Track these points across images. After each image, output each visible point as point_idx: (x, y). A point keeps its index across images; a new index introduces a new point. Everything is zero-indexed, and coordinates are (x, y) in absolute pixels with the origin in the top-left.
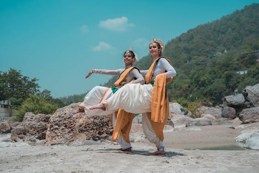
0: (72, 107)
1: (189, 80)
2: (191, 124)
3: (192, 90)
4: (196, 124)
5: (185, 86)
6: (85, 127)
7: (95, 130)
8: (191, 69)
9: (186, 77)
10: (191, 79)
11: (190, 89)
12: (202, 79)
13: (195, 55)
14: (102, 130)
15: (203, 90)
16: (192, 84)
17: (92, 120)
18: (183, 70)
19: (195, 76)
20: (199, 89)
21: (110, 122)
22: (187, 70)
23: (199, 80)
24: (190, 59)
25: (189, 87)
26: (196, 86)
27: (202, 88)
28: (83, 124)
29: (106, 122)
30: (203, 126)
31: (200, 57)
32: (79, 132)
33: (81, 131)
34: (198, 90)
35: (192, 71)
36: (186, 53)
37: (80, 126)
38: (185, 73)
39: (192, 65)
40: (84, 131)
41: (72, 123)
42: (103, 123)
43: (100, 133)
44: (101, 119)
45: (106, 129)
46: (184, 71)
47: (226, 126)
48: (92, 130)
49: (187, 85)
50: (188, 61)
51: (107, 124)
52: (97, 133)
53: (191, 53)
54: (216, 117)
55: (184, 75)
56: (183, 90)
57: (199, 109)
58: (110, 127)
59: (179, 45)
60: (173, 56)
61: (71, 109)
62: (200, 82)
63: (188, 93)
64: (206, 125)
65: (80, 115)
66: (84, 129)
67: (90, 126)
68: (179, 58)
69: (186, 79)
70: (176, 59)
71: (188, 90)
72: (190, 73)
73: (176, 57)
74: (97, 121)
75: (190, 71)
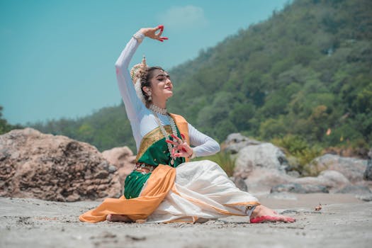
0: (12, 138)
1: (331, 97)
2: (280, 189)
3: (336, 118)
4: (292, 190)
5: (319, 109)
6: (34, 179)
7: (56, 187)
8: (336, 71)
9: (324, 88)
10: (336, 92)
11: (331, 117)
12: (360, 95)
13: (348, 37)
14: (71, 186)
15: (363, 120)
16: (335, 104)
17: (50, 164)
18: (318, 71)
19: (346, 87)
20: (353, 117)
21: (89, 171)
22: (327, 71)
23: (355, 97)
24: (336, 46)
25: (329, 111)
26: (346, 111)
27: (361, 116)
28: (30, 172)
29: (79, 171)
30: (307, 192)
31: (361, 43)
32: (21, 189)
33: (25, 187)
34: (350, 120)
35: (340, 76)
36: (328, 31)
37: (24, 176)
38: (321, 79)
39: (339, 61)
40: (32, 187)
41: (8, 171)
42: (74, 173)
43: (65, 193)
44: (69, 165)
45: (78, 185)
46: (319, 74)
47: (357, 196)
48: (48, 185)
49: (324, 108)
50: (330, 51)
51: (83, 176)
52: (58, 192)
53: (341, 31)
54: (350, 178)
55: (320, 84)
56: (315, 119)
57: (317, 159)
58: (88, 182)
59: (313, 12)
60: (296, 39)
61: (10, 141)
62: (355, 102)
63: (326, 126)
64: (313, 192)
65: (27, 154)
66: (31, 183)
67: (45, 176)
68: (310, 44)
69: (323, 92)
70: (302, 44)
71: (326, 118)
72: (332, 79)
73: (303, 41)
74: (60, 168)
75: (333, 75)
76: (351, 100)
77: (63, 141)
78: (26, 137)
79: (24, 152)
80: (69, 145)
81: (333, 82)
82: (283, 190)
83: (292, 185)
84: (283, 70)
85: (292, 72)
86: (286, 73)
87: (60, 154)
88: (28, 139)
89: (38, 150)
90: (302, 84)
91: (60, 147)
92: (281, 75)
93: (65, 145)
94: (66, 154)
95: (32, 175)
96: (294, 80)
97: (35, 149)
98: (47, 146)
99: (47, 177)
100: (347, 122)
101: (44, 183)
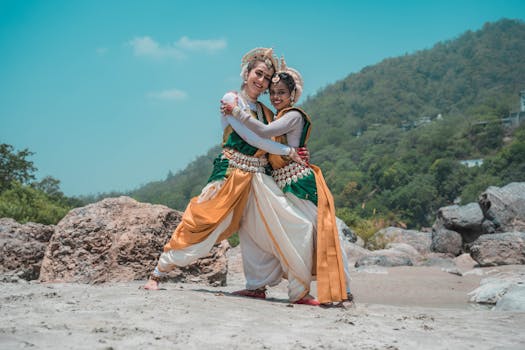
1: (360, 174)
3: (365, 194)
5: (350, 186)
8: (365, 151)
9: (354, 166)
10: (364, 171)
11: (360, 192)
12: (386, 173)
13: (374, 122)
15: (389, 196)
16: (365, 181)
18: (348, 150)
19: (373, 166)
20: (380, 193)
22: (356, 151)
23: (381, 175)
24: (364, 129)
25: (359, 188)
26: (374, 187)
27: (386, 192)
31: (385, 126)
34: (377, 196)
35: (368, 155)
36: (356, 115)
38: (351, 157)
39: (366, 142)
46: (349, 154)
49: (355, 184)
50: (359, 134)
53: (368, 116)
55: (350, 163)
56: (346, 194)
59: (343, 98)
60: (328, 121)
62: (382, 180)
63: (355, 201)
68: (341, 126)
69: (353, 170)
70: (334, 126)
71: (356, 193)
72: (361, 158)
73: (335, 124)
75: (362, 155)
76: (378, 177)
81: (362, 161)
84: (317, 150)
85: (325, 152)
86: (319, 152)
90: (335, 162)
92: (316, 154)
96: (327, 158)
100: (374, 197)
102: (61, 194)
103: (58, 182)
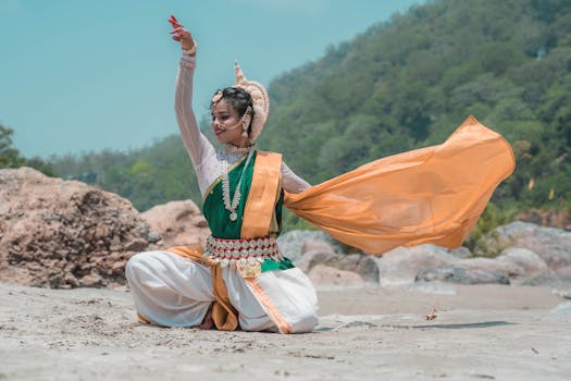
1: (538, 127)
2: (430, 276)
3: (544, 162)
4: (449, 278)
6: (30, 248)
7: (64, 261)
8: (549, 85)
9: (528, 113)
10: (547, 120)
14: (88, 261)
16: (545, 139)
17: (56, 226)
18: (519, 84)
19: (563, 112)
21: (117, 239)
22: (535, 85)
24: (551, 43)
25: (534, 151)
26: (562, 151)
28: (24, 237)
29: (102, 238)
30: (474, 283)
32: (10, 262)
33: (17, 259)
34: (568, 166)
35: (554, 93)
36: (539, 18)
37: (16, 243)
38: (524, 97)
39: (553, 69)
40: (26, 259)
42: (93, 241)
43: (78, 272)
44: (86, 228)
45: (99, 260)
46: (521, 89)
47: (554, 291)
48: (52, 258)
49: (527, 144)
50: (541, 52)
51: (107, 246)
52: (67, 269)
54: (550, 262)
55: (521, 105)
57: (499, 229)
58: (115, 255)
60: (486, 31)
63: (528, 174)
64: (484, 283)
65: (21, 207)
66: (26, 254)
67: (48, 244)
68: (508, 39)
69: (526, 119)
70: (495, 40)
71: (528, 161)
72: (542, 97)
73: (496, 34)
74: (71, 231)
75: (543, 92)
77: (78, 189)
78: (21, 181)
79: (17, 204)
80: (88, 196)
81: (543, 102)
82: (436, 278)
83: (450, 271)
84: (461, 82)
85: (476, 86)
86: (465, 87)
87: (72, 209)
88: (24, 185)
89: (39, 203)
90: (492, 104)
91: (72, 199)
92: (457, 90)
93: (81, 196)
94: (82, 211)
95: (28, 241)
96: (479, 98)
97: (33, 201)
98: (52, 196)
99: (51, 245)
100: (562, 168)
101: (46, 254)
102: (16, 152)
103: (10, 132)
